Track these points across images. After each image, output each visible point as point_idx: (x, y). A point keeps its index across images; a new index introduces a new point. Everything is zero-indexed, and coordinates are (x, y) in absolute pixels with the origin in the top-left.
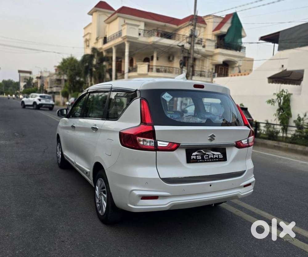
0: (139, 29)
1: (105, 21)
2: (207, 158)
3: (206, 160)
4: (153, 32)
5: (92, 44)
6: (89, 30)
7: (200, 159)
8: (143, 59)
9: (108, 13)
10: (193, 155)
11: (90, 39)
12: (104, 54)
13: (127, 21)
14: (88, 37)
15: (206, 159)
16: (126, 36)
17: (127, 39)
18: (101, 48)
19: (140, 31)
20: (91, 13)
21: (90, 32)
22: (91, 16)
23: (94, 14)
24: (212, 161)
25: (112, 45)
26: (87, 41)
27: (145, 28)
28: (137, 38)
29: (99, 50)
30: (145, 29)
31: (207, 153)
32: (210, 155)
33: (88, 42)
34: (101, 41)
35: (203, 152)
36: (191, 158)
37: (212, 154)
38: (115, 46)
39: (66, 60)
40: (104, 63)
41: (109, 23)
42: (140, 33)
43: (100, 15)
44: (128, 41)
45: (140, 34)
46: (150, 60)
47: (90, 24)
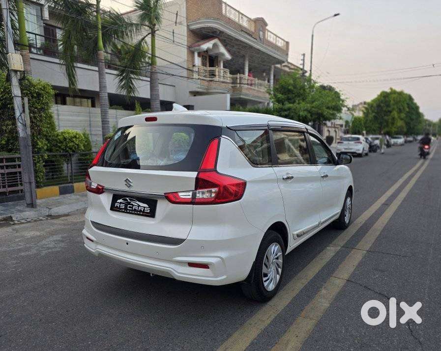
2: (130, 209)
3: (129, 211)
7: (122, 209)
10: (117, 202)
31: (132, 203)
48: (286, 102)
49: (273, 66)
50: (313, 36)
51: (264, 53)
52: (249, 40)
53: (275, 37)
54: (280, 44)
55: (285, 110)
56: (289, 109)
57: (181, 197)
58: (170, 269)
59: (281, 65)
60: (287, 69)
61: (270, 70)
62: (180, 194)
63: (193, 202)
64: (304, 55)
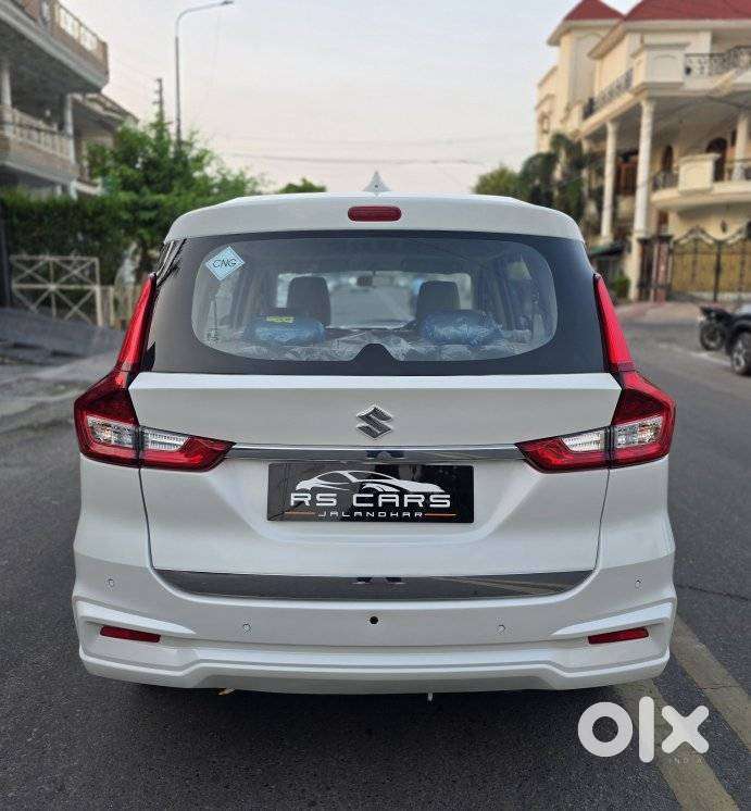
0: (687, 56)
1: (590, 54)
2: (363, 505)
3: (360, 514)
4: (736, 56)
5: (555, 125)
6: (550, 88)
7: (329, 509)
8: (705, 145)
9: (600, 28)
10: (298, 488)
11: (550, 112)
12: (586, 146)
13: (649, 39)
14: (545, 108)
15: (359, 509)
16: (644, 84)
17: (646, 94)
18: (577, 132)
19: (691, 62)
20: (554, 41)
21: (553, 92)
22: (555, 49)
23: (566, 40)
24: (388, 519)
25: (605, 119)
26: (544, 118)
27: (712, 49)
28: (681, 84)
29: (570, 138)
30: (715, 52)
31: (368, 486)
32: (385, 493)
33: (546, 121)
34: (577, 112)
35: (348, 480)
36: (289, 502)
37: (394, 490)
38: (614, 120)
39: (489, 178)
40: (585, 174)
41: (602, 56)
42: (691, 66)
43: (579, 39)
44: (650, 99)
45: (688, 71)
46: (729, 142)
47: (554, 70)
48: (145, 189)
49: (69, 96)
50: (177, 40)
51: (51, 59)
52: (17, 18)
53: (76, 24)
54: (89, 44)
55: (145, 208)
56: (156, 206)
57: (574, 449)
58: (545, 666)
59: (84, 95)
60: (97, 108)
61: (62, 104)
62: (568, 442)
63: (609, 459)
64: (160, 81)
